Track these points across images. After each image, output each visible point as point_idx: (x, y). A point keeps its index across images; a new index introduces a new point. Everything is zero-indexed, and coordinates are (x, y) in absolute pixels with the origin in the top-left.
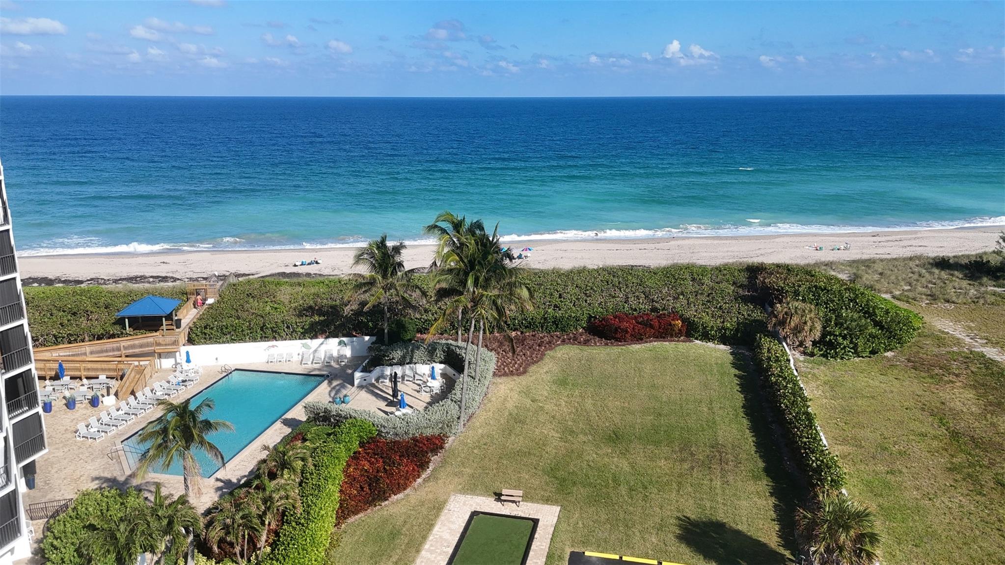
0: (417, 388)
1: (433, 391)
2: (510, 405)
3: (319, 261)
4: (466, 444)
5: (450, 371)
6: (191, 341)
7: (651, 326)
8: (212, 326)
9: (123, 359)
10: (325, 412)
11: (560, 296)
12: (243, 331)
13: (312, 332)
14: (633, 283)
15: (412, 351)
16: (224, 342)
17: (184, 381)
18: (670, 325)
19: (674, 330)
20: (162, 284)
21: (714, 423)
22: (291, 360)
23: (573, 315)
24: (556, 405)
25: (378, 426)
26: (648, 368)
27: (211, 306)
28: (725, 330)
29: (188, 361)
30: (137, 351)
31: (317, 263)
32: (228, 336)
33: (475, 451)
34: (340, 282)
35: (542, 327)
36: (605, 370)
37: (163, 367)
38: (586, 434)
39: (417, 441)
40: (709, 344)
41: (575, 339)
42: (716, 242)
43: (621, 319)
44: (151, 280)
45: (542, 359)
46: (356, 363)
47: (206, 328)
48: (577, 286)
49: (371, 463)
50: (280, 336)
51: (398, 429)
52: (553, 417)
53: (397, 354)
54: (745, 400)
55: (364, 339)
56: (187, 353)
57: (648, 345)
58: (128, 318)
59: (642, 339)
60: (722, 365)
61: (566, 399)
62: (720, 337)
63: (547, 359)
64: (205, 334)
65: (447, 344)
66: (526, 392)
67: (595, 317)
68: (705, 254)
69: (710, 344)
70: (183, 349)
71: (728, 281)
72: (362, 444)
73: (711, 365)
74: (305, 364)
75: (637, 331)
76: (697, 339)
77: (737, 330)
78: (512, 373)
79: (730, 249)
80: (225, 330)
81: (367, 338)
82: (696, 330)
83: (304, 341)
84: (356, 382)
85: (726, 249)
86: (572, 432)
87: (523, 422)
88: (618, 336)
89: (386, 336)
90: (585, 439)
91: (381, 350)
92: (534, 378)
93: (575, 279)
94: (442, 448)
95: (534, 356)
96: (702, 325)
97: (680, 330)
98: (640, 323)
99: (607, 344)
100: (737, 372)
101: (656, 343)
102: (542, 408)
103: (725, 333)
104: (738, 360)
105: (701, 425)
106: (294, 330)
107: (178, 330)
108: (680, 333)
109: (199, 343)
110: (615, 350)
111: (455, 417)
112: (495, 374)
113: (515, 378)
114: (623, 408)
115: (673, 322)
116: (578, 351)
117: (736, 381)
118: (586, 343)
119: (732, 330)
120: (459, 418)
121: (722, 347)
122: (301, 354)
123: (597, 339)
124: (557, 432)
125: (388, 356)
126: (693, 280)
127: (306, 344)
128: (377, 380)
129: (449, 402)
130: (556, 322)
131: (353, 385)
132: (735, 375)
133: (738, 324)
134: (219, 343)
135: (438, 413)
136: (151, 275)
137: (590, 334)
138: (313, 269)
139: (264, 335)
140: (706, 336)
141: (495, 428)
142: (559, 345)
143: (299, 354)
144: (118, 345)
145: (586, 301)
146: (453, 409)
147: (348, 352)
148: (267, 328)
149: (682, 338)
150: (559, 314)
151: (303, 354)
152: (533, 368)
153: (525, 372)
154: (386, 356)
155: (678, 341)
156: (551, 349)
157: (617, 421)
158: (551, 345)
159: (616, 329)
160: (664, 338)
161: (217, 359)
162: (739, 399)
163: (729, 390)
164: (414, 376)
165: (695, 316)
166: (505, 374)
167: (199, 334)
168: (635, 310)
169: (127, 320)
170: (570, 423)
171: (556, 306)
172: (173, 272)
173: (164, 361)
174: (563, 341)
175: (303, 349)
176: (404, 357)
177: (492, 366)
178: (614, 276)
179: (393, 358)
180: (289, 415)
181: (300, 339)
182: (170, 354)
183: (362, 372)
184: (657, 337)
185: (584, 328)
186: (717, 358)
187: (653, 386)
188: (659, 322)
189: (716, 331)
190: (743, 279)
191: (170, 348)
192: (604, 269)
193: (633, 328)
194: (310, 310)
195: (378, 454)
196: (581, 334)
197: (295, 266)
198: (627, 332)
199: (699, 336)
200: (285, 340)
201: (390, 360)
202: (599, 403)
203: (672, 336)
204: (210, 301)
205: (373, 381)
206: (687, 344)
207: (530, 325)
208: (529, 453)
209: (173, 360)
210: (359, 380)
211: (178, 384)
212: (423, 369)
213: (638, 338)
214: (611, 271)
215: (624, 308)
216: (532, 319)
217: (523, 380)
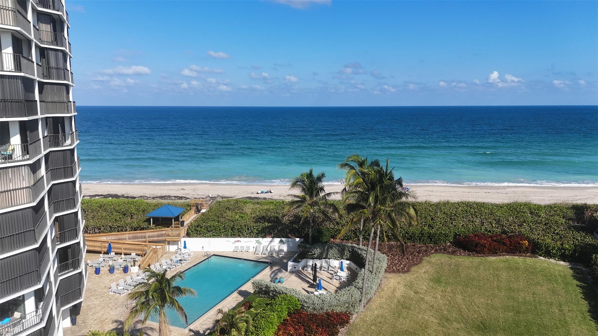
0: (330, 276)
1: (341, 279)
2: (398, 294)
3: (272, 191)
4: (365, 321)
5: (354, 266)
6: (188, 235)
7: (504, 244)
8: (201, 225)
9: (147, 243)
10: (266, 288)
11: (432, 219)
12: (220, 230)
13: (263, 233)
14: (486, 213)
15: (328, 250)
16: (208, 237)
17: (180, 260)
18: (519, 244)
19: (522, 248)
20: (179, 201)
21: (566, 322)
22: (249, 251)
23: (443, 232)
24: (434, 297)
25: (302, 302)
26: (504, 275)
27: (203, 214)
28: (565, 250)
29: (185, 247)
30: (155, 239)
31: (271, 192)
32: (211, 233)
33: (373, 328)
34: (283, 203)
35: (420, 240)
36: (470, 274)
37: (171, 250)
38: (459, 323)
39: (330, 315)
40: (551, 260)
41: (445, 250)
42: (541, 190)
43: (480, 238)
44: (173, 198)
45: (420, 262)
46: (289, 256)
47: (197, 227)
48: (444, 213)
49: (296, 330)
50: (242, 234)
51: (316, 305)
52: (432, 306)
53: (317, 251)
54: (590, 306)
55: (296, 240)
56: (185, 242)
57: (501, 257)
58: (153, 218)
59: (496, 253)
60: (565, 276)
61: (441, 294)
62: (560, 255)
63: (424, 263)
64: (197, 231)
65: (352, 247)
66: (410, 286)
67: (459, 235)
68: (535, 198)
69: (552, 260)
70: (183, 240)
71: (559, 215)
72: (289, 314)
73: (555, 276)
74: (257, 254)
75: (492, 246)
76: (540, 255)
77: (575, 251)
78: (399, 271)
79: (554, 195)
80: (209, 229)
81: (298, 239)
82: (540, 249)
83: (257, 239)
84: (289, 268)
85: (549, 195)
86: (447, 320)
87: (409, 309)
88: (478, 249)
89: (310, 238)
90: (458, 326)
91: (307, 248)
92: (415, 275)
93: (442, 208)
94: (347, 322)
95: (415, 260)
96: (545, 245)
97: (527, 248)
98: (495, 241)
99: (469, 255)
100: (579, 283)
101: (508, 257)
102: (422, 299)
103: (565, 252)
104: (577, 273)
105: (555, 324)
106: (251, 231)
107: (182, 228)
108: (527, 250)
109: (193, 237)
110: (476, 260)
111: (358, 300)
112: (386, 271)
113: (401, 274)
114: (488, 304)
115: (521, 242)
116: (448, 259)
117: (579, 290)
118: (453, 253)
119: (570, 250)
120: (360, 301)
121: (562, 263)
122: (255, 247)
123: (462, 251)
124: (435, 318)
125: (311, 252)
126: (531, 213)
127: (258, 241)
128: (303, 268)
129: (353, 288)
130: (430, 237)
131: (287, 271)
132: (577, 285)
133: (576, 246)
134: (205, 237)
135: (344, 296)
136: (174, 195)
137: (455, 247)
138: (268, 196)
139: (233, 233)
140: (548, 254)
141: (387, 311)
142: (433, 253)
144: (145, 234)
145: (452, 223)
146: (357, 294)
147: (285, 248)
148: (235, 229)
149: (528, 254)
150: (432, 231)
152: (414, 269)
153: (408, 271)
154: (309, 252)
155: (525, 256)
156: (427, 256)
157: (483, 312)
158: (427, 253)
159: (477, 245)
160: (514, 253)
161: (203, 247)
162: (584, 305)
163: (574, 297)
164: (328, 268)
165: (538, 238)
166: (394, 271)
167: (193, 230)
168: (490, 231)
169: (152, 219)
170: (445, 312)
171: (430, 226)
172: (186, 194)
173: (171, 246)
174: (436, 251)
175: (257, 244)
176: (321, 254)
177: (385, 265)
178: (471, 208)
179: (314, 254)
180: (243, 288)
181: (255, 237)
182: (175, 242)
183: (293, 262)
184: (508, 252)
185: (451, 242)
186: (560, 271)
187: (510, 289)
188: (510, 241)
189: (557, 251)
190: (571, 214)
191: (175, 239)
192: (462, 203)
193: (490, 244)
194: (263, 219)
195: (300, 323)
196: (449, 247)
197: (258, 193)
198: (485, 247)
199: (543, 253)
200: (246, 237)
201: (312, 255)
202: (467, 299)
203: (520, 252)
204: (203, 211)
205: (300, 269)
206: (534, 259)
207: (411, 238)
208: (414, 333)
209: (177, 246)
210: (291, 267)
211: (177, 262)
212: (335, 263)
213: (494, 252)
214: (469, 205)
215: (481, 230)
216: (413, 233)
217: (408, 277)
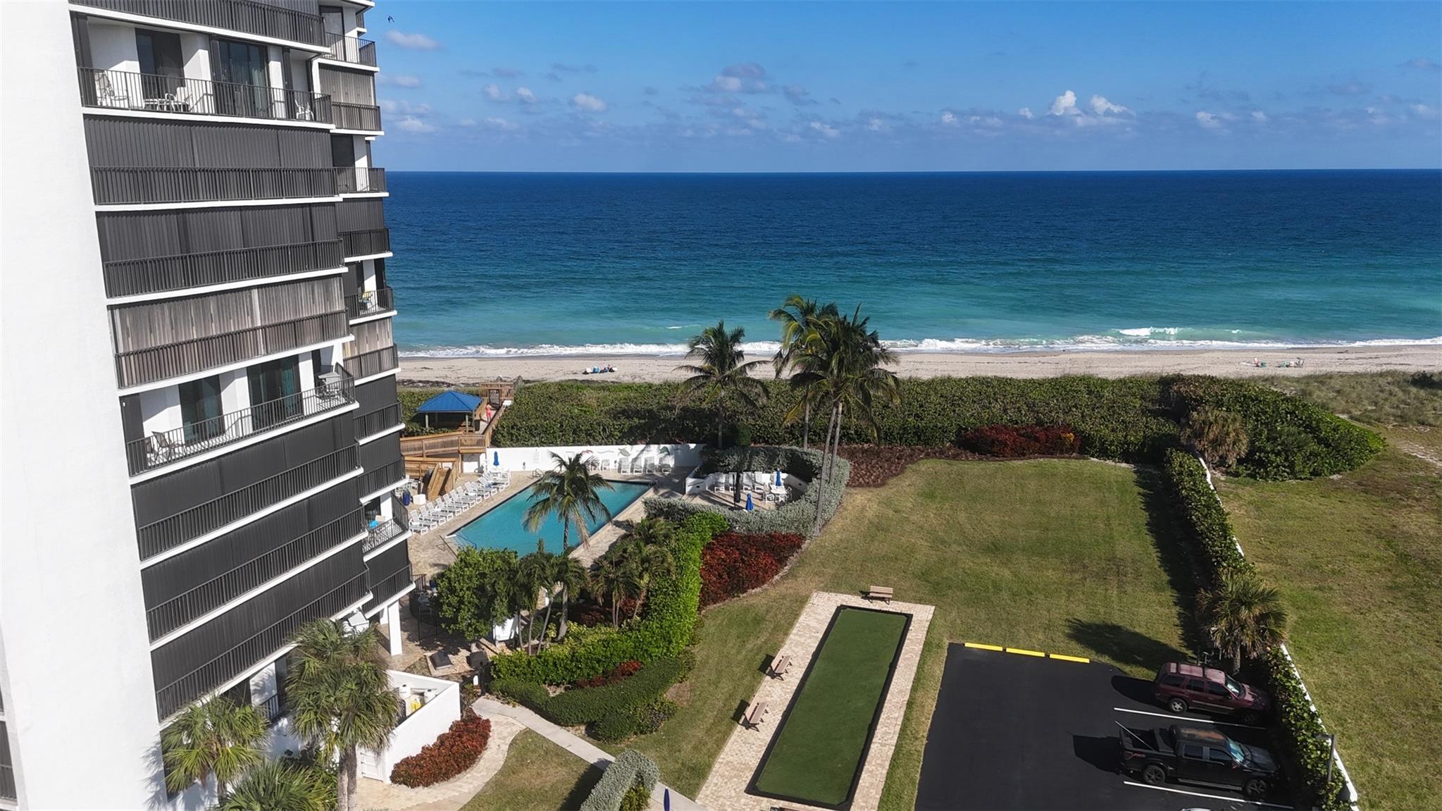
0: (759, 496)
1: (778, 499)
2: (870, 514)
3: (614, 369)
4: (824, 547)
5: (795, 481)
6: (495, 443)
7: (1037, 440)
8: (519, 425)
9: (425, 459)
10: (668, 507)
11: (921, 406)
12: (554, 432)
13: (630, 436)
14: (1012, 394)
15: (751, 457)
16: (532, 445)
17: (495, 484)
18: (1060, 438)
19: (1064, 444)
20: (434, 388)
21: (1112, 538)
22: (607, 467)
23: (939, 425)
24: (924, 517)
25: (729, 521)
26: (1032, 485)
27: (510, 408)
28: (1128, 445)
29: (496, 463)
30: (440, 450)
31: (611, 370)
32: (537, 439)
33: (835, 554)
34: (650, 387)
35: (901, 439)
36: (979, 484)
37: (465, 471)
38: (960, 545)
39: (773, 536)
40: (1108, 461)
41: (942, 453)
42: (1120, 356)
43: (998, 431)
45: (902, 471)
46: (682, 471)
47: (513, 428)
48: (942, 396)
49: (727, 554)
50: (594, 439)
51: (752, 523)
52: (922, 528)
53: (733, 460)
54: (1150, 518)
55: (689, 447)
56: (496, 454)
57: (1032, 461)
58: (429, 414)
59: (1024, 455)
60: (1123, 483)
61: (934, 511)
62: (1121, 453)
63: (908, 472)
64: (512, 434)
65: (792, 450)
66: (887, 503)
67: (966, 430)
68: (1106, 369)
69: (1110, 462)
70: (491, 451)
71: (1134, 395)
72: (715, 536)
73: (1109, 482)
74: (624, 472)
75: (1018, 444)
76: (1093, 456)
77: (1143, 445)
78: (868, 485)
79: (1139, 364)
80: (534, 431)
81: (692, 446)
82: (1091, 445)
83: (622, 447)
84: (688, 489)
85: (1133, 364)
86: (943, 542)
87: (886, 530)
88: (996, 449)
89: (720, 440)
90: (959, 549)
91: (716, 454)
92: (895, 489)
93: (939, 388)
94: (799, 547)
95: (893, 468)
96: (1100, 439)
97: (1072, 445)
98: (1023, 436)
99: (981, 459)
100: (1141, 490)
101: (1042, 460)
102: (907, 519)
103: (1128, 448)
104: (1144, 478)
105: (1096, 541)
106: (611, 434)
107: (477, 432)
108: (1071, 449)
109: (505, 446)
110: (992, 466)
111: (812, 517)
112: (847, 485)
113: (872, 489)
114: (1004, 522)
115: (1063, 435)
116: (946, 465)
117: (1140, 499)
118: (955, 457)
119: (1136, 445)
120: (815, 519)
121: (1124, 465)
122: (618, 461)
123: (969, 454)
124: (926, 541)
125: (723, 462)
126: (1090, 393)
127: (624, 450)
128: (712, 488)
129: (804, 502)
130: (918, 433)
131: (683, 493)
132: (1139, 494)
133: (1145, 437)
134: (528, 446)
135: (792, 511)
137: (959, 448)
139: (577, 439)
140: (1104, 453)
141: (855, 534)
142: (922, 458)
143: (616, 462)
144: (420, 443)
145: (954, 411)
146: (810, 509)
147: (671, 462)
148: (581, 430)
149: (1074, 454)
150: (921, 424)
151: (621, 462)
152: (892, 481)
153: (883, 484)
154: (720, 461)
155: (1069, 458)
156: (913, 462)
157: (996, 532)
158: (912, 459)
159: (993, 441)
160: (1052, 454)
162: (1143, 516)
163: (1131, 508)
164: (754, 486)
165: (1091, 429)
166: (860, 485)
167: (505, 434)
168: (1017, 423)
169: (427, 416)
170: (940, 534)
171: (917, 415)
173: (465, 464)
174: (928, 455)
175: (621, 456)
176: (741, 463)
177: (846, 478)
178: (988, 387)
179: (729, 464)
181: (617, 444)
182: (474, 457)
183: (694, 477)
184: (1043, 454)
185: (951, 442)
186: (1117, 476)
187: (1039, 501)
188: (1046, 434)
189: (1117, 446)
190: (1154, 392)
191: (476, 449)
192: (973, 378)
193: (1014, 441)
194: (626, 413)
195: (733, 546)
196: (949, 449)
197: (586, 373)
198: (1006, 445)
199: (1096, 452)
200: (601, 444)
201: (725, 466)
202: (974, 517)
203: (1062, 452)
204: (507, 403)
205: (707, 489)
206: (1081, 461)
207: (887, 436)
208: (896, 559)
209: (476, 463)
210: (690, 487)
211: (489, 486)
212: (764, 478)
213: (1021, 454)
214: (984, 381)
215: (1002, 420)
216: (889, 429)
217: (884, 492)
